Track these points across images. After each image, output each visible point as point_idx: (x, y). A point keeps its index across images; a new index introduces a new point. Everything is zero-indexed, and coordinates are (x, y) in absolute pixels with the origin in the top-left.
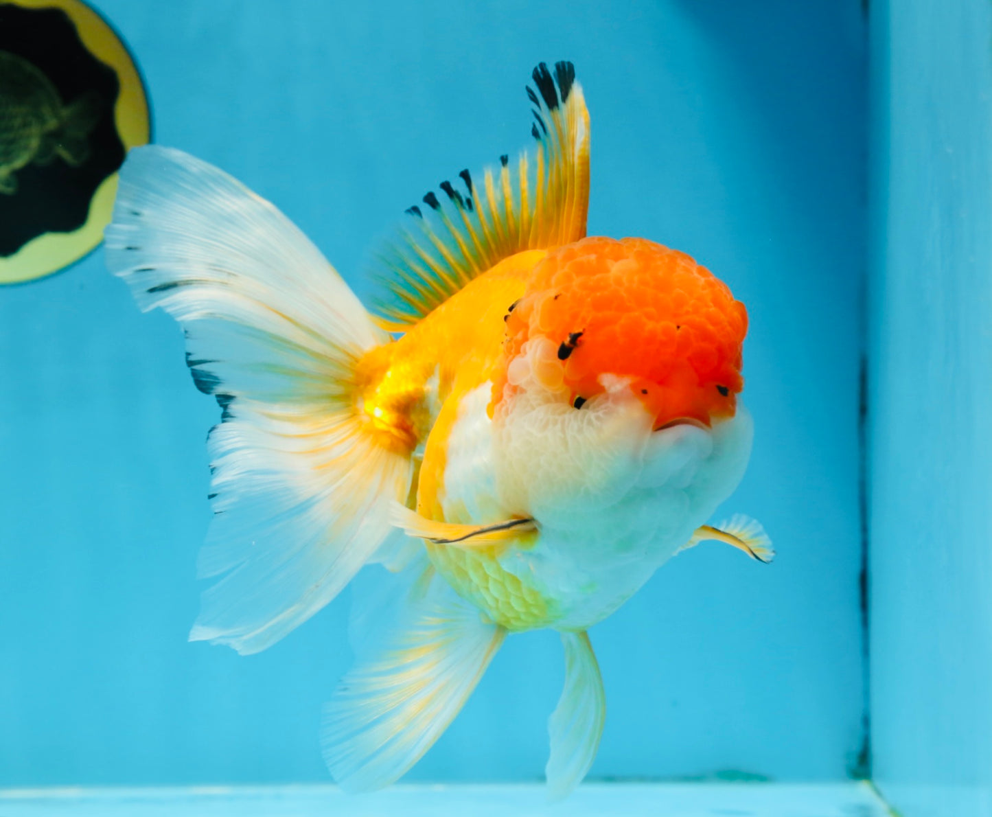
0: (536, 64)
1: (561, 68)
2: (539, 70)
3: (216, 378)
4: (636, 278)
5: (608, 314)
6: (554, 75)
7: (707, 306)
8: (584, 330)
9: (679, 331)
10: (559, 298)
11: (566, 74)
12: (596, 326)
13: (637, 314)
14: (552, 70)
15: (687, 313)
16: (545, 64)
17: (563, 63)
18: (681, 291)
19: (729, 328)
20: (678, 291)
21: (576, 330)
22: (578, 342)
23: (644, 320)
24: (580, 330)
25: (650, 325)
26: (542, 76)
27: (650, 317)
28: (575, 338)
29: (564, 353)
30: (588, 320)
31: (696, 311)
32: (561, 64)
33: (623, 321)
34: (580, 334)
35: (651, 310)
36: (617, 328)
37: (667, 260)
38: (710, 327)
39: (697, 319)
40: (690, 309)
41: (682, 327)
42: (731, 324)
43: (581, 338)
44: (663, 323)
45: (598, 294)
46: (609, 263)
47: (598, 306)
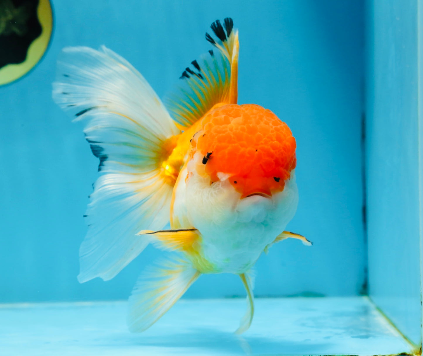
0: (214, 21)
1: (227, 21)
2: (216, 23)
3: (101, 148)
4: (239, 127)
5: (223, 144)
6: (224, 25)
7: (273, 141)
8: (213, 151)
9: (257, 152)
10: (205, 136)
11: (229, 24)
12: (218, 150)
13: (236, 144)
14: (222, 23)
15: (262, 144)
16: (219, 20)
17: (227, 18)
18: (260, 134)
19: (283, 151)
20: (259, 133)
21: (210, 152)
22: (210, 157)
23: (240, 147)
24: (211, 152)
25: (242, 149)
26: (217, 26)
27: (242, 146)
28: (209, 155)
29: (205, 161)
30: (215, 147)
31: (266, 143)
32: (226, 19)
33: (229, 148)
34: (211, 154)
35: (245, 142)
36: (226, 151)
37: (258, 118)
38: (272, 151)
39: (266, 147)
40: (263, 142)
41: (258, 150)
42: (284, 149)
43: (212, 155)
44: (249, 149)
45: (221, 135)
46: (230, 118)
47: (220, 141)
